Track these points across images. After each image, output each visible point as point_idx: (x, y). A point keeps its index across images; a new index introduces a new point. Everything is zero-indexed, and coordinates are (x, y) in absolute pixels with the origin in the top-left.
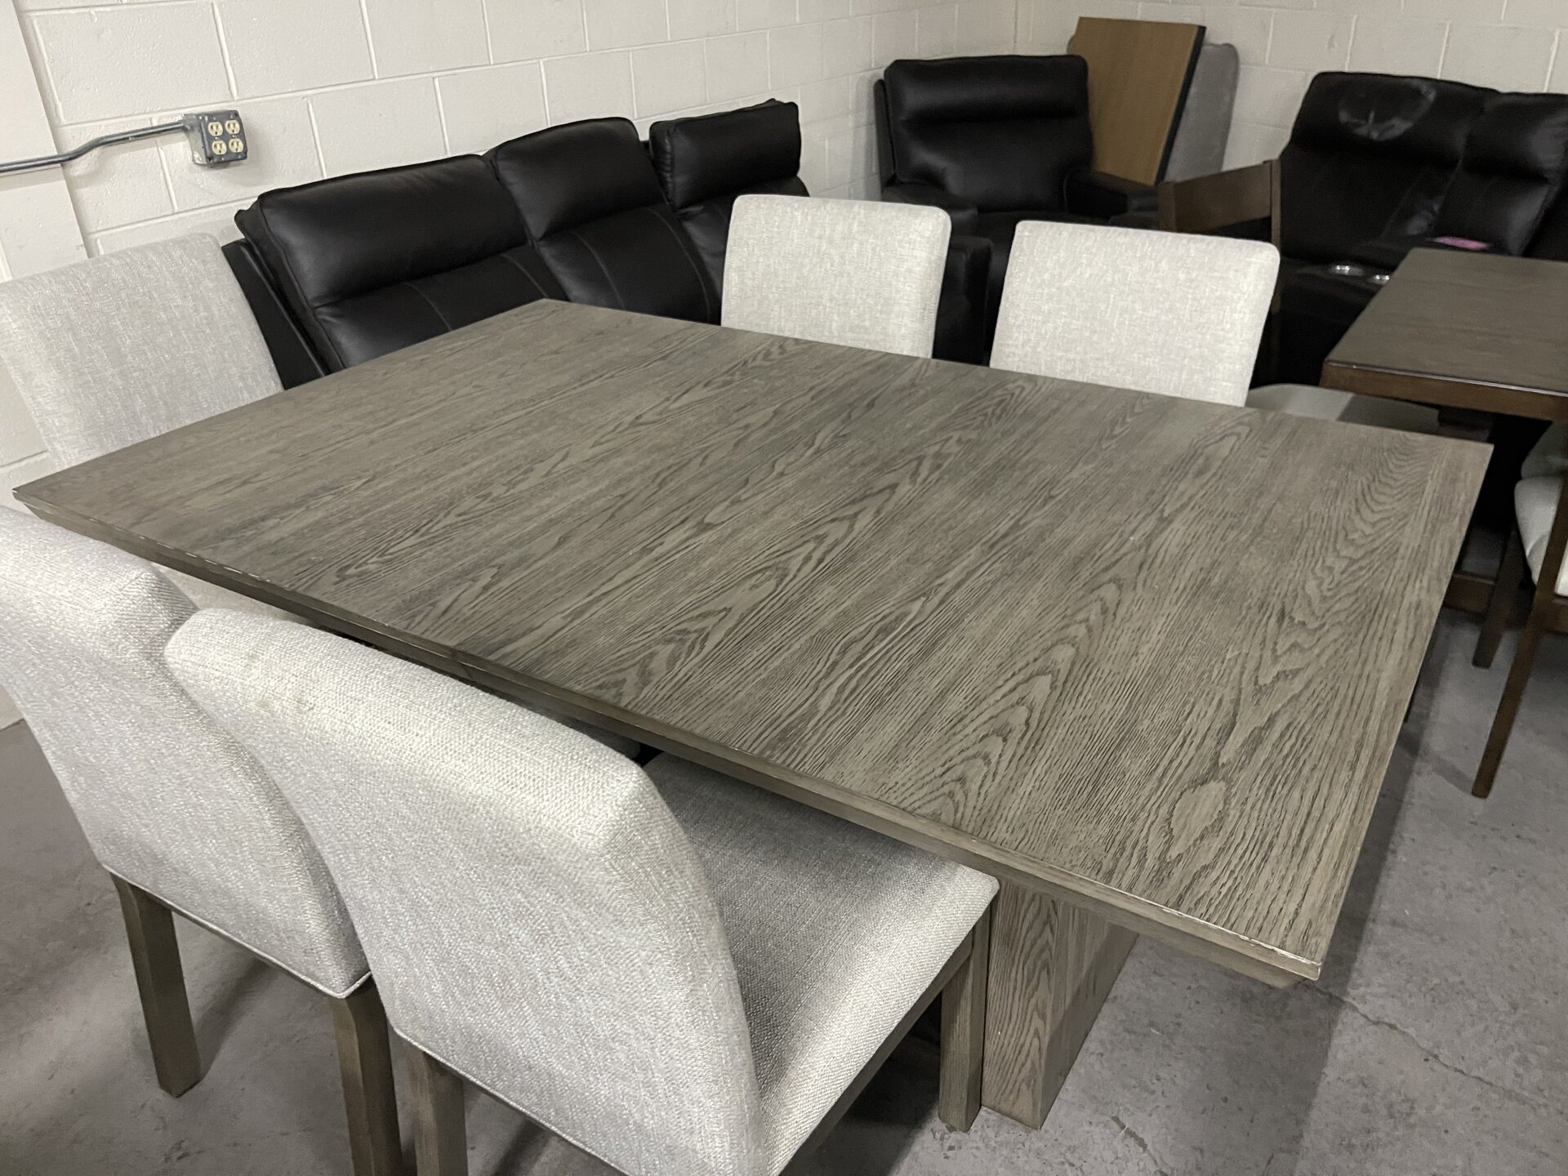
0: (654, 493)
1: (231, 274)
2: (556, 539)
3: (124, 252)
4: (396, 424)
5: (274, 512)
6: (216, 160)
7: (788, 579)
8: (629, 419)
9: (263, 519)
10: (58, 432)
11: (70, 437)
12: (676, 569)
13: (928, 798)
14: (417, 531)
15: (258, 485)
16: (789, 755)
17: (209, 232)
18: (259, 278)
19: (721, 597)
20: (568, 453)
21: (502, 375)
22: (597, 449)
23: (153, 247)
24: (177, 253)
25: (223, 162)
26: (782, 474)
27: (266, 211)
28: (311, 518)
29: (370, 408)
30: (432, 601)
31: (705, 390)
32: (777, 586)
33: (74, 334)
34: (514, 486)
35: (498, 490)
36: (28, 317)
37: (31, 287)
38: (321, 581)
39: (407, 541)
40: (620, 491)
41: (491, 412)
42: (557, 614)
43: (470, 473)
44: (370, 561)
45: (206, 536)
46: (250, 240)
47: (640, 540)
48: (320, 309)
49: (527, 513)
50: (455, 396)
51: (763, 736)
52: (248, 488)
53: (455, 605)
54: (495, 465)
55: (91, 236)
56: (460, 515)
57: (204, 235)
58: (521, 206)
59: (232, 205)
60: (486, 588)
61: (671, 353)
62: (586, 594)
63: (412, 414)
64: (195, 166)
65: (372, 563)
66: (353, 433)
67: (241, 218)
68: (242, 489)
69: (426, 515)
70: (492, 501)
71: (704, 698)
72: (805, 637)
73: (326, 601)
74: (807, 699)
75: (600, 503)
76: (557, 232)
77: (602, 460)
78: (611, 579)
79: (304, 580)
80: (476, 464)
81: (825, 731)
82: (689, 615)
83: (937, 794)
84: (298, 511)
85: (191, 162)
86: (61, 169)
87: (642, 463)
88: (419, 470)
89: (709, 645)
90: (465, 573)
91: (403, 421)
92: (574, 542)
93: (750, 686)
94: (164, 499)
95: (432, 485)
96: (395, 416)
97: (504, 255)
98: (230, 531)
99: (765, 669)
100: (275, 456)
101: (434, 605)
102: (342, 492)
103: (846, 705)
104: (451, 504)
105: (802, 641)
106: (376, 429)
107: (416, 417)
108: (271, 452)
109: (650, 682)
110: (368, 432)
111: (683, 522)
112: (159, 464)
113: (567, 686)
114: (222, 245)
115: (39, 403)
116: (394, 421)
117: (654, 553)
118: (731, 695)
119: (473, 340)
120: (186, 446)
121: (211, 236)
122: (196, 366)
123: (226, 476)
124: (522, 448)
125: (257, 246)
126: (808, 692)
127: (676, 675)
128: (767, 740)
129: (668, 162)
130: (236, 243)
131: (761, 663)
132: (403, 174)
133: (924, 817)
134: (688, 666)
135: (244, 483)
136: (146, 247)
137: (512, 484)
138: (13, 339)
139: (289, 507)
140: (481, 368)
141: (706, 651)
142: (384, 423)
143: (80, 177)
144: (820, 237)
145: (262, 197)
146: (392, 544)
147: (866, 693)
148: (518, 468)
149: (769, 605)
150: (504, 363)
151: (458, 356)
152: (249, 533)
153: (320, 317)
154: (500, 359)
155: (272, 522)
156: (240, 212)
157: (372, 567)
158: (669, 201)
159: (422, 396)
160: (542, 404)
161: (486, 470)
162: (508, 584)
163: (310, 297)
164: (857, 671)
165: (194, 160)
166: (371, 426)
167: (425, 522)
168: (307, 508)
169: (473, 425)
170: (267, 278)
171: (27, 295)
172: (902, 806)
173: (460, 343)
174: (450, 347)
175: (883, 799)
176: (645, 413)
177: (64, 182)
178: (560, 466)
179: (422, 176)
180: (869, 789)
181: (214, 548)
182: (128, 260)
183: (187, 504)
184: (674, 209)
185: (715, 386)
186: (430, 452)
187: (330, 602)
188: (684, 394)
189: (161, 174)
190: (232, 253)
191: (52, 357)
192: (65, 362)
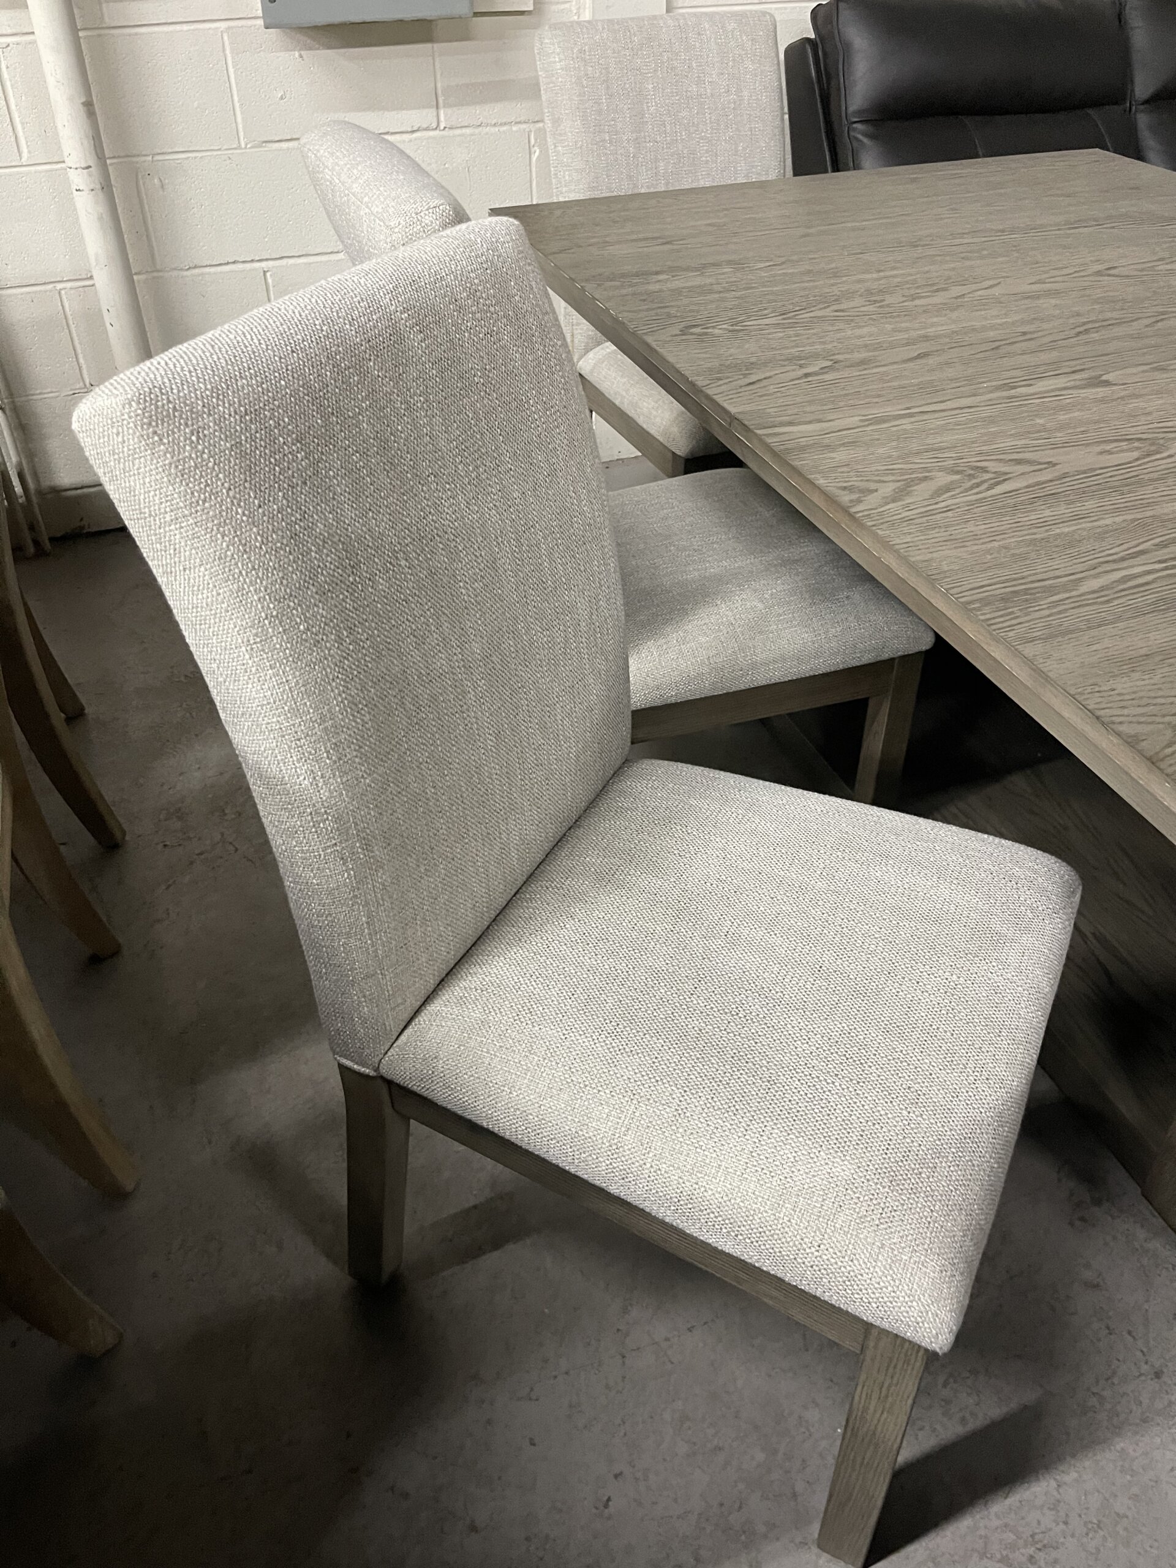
0: (1066, 339)
2: (916, 354)
4: (843, 225)
5: (671, 270)
7: (1158, 456)
8: (1099, 268)
9: (657, 273)
12: (1026, 411)
13: (1142, 719)
14: (784, 314)
15: (677, 247)
16: (1001, 616)
18: (811, 80)
19: (1055, 450)
20: (1000, 283)
21: (989, 204)
22: (1034, 287)
23: (711, 16)
24: (732, 26)
27: (841, 5)
28: (698, 281)
30: (746, 372)
32: (1137, 459)
33: (608, 88)
34: (913, 300)
35: (894, 299)
38: (664, 330)
39: (767, 320)
40: (1026, 328)
41: (946, 234)
42: (860, 415)
43: (879, 279)
44: (718, 327)
45: (602, 274)
46: (817, 39)
47: (1004, 377)
48: (855, 125)
49: (905, 324)
51: (985, 589)
52: (666, 248)
53: (766, 380)
54: (909, 278)
56: (836, 311)
60: (807, 375)
62: (903, 407)
63: (866, 221)
65: (718, 329)
66: (796, 225)
67: (819, 11)
68: (661, 247)
69: (804, 303)
70: (879, 307)
71: (949, 533)
72: (1129, 517)
73: (655, 347)
74: (1073, 574)
75: (992, 334)
77: (1030, 297)
78: (943, 402)
79: (650, 326)
80: (894, 274)
81: (1066, 610)
82: (1001, 457)
83: (1158, 719)
84: (692, 274)
87: (1076, 309)
88: (830, 266)
89: (999, 489)
90: (800, 358)
91: (852, 224)
92: (931, 361)
93: (1013, 540)
94: (592, 241)
95: (831, 282)
96: (847, 219)
97: (1090, 111)
98: (623, 275)
99: (1047, 531)
100: (709, 229)
101: (747, 375)
102: (743, 268)
103: (1116, 595)
104: (836, 300)
105: (1118, 519)
106: (820, 226)
107: (867, 223)
108: (709, 225)
109: (900, 500)
111: (1074, 372)
112: (611, 215)
113: (811, 477)
116: (844, 222)
117: (1013, 391)
118: (981, 541)
119: (983, 171)
122: (707, 151)
123: (655, 235)
124: (953, 269)
125: (823, 48)
126: (1080, 567)
127: (936, 503)
128: (987, 594)
130: (808, 40)
131: (1044, 524)
133: (1118, 734)
134: (957, 501)
135: (667, 243)
137: (913, 298)
139: (687, 269)
140: (972, 195)
141: (990, 493)
142: (830, 222)
146: (753, 318)
147: (1158, 592)
148: (932, 285)
149: (1109, 474)
150: (999, 195)
151: (958, 180)
152: (637, 281)
153: (853, 133)
154: (998, 191)
155: (663, 277)
156: (822, 4)
157: (715, 332)
159: (888, 207)
160: (1011, 236)
161: (897, 280)
162: (833, 378)
163: (851, 109)
164: (1166, 568)
166: (816, 222)
167: (798, 308)
168: (702, 273)
169: (919, 240)
170: (818, 80)
171: (580, 38)
172: (1099, 713)
173: (968, 170)
174: (954, 172)
175: (1080, 698)
176: (1121, 266)
178: (977, 294)
180: (1069, 683)
181: (599, 285)
183: (606, 248)
186: (853, 254)
187: (658, 349)
190: (795, 49)
191: (581, 106)
192: (591, 115)
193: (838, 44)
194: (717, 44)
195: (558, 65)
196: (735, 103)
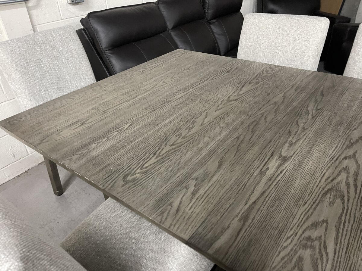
0: (252, 137)
1: (79, 40)
3: (43, 31)
5: (94, 140)
6: (74, 2)
8: (226, 98)
9: (90, 144)
10: (20, 95)
11: (24, 97)
14: (155, 154)
15: (87, 125)
17: (72, 25)
18: (88, 41)
20: (207, 114)
21: (172, 78)
22: (218, 113)
23: (53, 30)
24: (61, 32)
25: (77, 3)
26: (304, 129)
27: (90, 19)
28: (110, 144)
29: (127, 90)
30: (169, 202)
31: (250, 86)
33: (25, 60)
34: (190, 130)
35: (184, 133)
36: (9, 54)
37: (10, 44)
38: (116, 184)
39: (151, 160)
40: (236, 135)
41: (172, 94)
42: (235, 217)
43: (170, 123)
44: (137, 172)
45: (67, 152)
46: (85, 29)
47: (257, 165)
48: (106, 51)
49: (200, 146)
50: (157, 86)
52: (84, 126)
53: (181, 206)
54: (179, 119)
55: (35, 26)
56: (171, 146)
57: (70, 26)
58: (166, 19)
59: (79, 17)
60: (194, 194)
61: (230, 70)
62: (244, 203)
63: (143, 94)
64: (68, 4)
65: (138, 173)
66: (123, 101)
67: (82, 21)
68: (82, 127)
69: (157, 145)
70: (183, 138)
75: (230, 141)
76: (175, 27)
77: (222, 118)
78: (253, 192)
79: (109, 183)
80: (172, 117)
84: (104, 140)
85: (67, 3)
86: (24, 4)
87: (239, 120)
88: (150, 120)
90: (181, 183)
91: (139, 97)
94: (52, 131)
95: (157, 128)
96: (137, 94)
97: (161, 34)
98: (78, 150)
100: (94, 111)
101: (171, 204)
102: (121, 130)
104: (166, 139)
106: (130, 100)
107: (144, 95)
108: (93, 109)
110: (128, 101)
111: (272, 155)
114: (76, 30)
115: (13, 85)
116: (137, 96)
117: (267, 175)
119: (158, 64)
120: (62, 105)
121: (72, 26)
123: (76, 120)
124: (187, 111)
125: (87, 30)
129: (207, 6)
130: (81, 29)
132: (132, 8)
135: (83, 124)
136: (51, 30)
137: (189, 129)
138: (4, 62)
139: (100, 137)
140: (164, 75)
142: (133, 97)
143: (31, 6)
144: (279, 28)
145: (89, 14)
146: (146, 161)
148: (189, 121)
150: (172, 73)
151: (155, 70)
152: (84, 152)
153: (106, 54)
154: (170, 71)
155: (94, 145)
156: (82, 19)
157: (138, 175)
158: (206, 18)
159: (145, 86)
160: (190, 90)
161: (177, 121)
162: (204, 192)
163: (103, 47)
165: (68, 2)
166: (128, 98)
167: (157, 149)
168: (108, 138)
169: (167, 99)
170: (90, 40)
171: (9, 47)
173: (154, 65)
174: (151, 66)
176: (231, 95)
177: (26, 8)
178: (206, 120)
179: (137, 8)
182: (44, 34)
183: (61, 134)
184: (208, 21)
185: (253, 84)
186: (152, 111)
188: (243, 87)
189: (58, 7)
190: (79, 33)
191: (17, 69)
192: (22, 70)
193: (93, 30)
194: (59, 39)
195: (4, 57)
196: (71, 55)
